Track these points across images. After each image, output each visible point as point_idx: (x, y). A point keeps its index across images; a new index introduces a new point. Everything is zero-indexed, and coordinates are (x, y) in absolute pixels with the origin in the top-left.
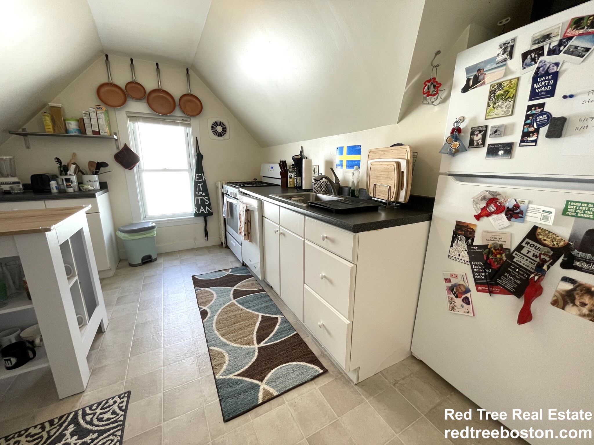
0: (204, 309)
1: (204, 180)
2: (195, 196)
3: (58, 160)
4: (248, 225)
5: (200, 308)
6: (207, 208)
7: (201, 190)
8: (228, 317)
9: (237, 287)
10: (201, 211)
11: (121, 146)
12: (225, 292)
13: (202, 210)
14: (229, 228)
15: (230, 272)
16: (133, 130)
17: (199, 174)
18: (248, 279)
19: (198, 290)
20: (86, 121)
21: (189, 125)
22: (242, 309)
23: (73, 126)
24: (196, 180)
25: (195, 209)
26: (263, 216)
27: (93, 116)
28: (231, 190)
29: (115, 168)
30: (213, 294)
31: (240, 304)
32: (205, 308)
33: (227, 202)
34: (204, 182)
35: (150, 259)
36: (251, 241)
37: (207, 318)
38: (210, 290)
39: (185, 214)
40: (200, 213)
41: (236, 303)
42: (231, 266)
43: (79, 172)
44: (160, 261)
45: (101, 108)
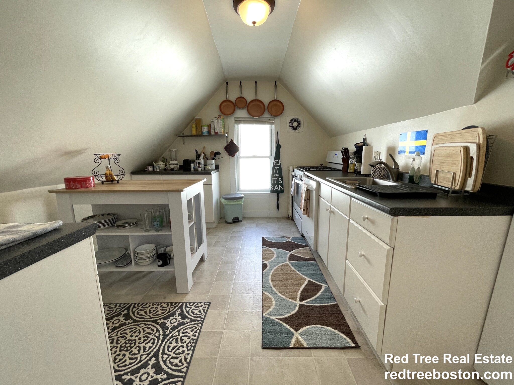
0: (265, 263)
1: (280, 165)
2: (273, 177)
3: (196, 151)
4: (307, 202)
5: (263, 262)
6: (280, 186)
7: (277, 172)
8: (281, 273)
9: (293, 252)
10: (275, 188)
11: (229, 141)
12: (283, 254)
13: (276, 188)
14: (295, 204)
15: (290, 240)
16: (237, 130)
17: (277, 160)
18: (304, 248)
19: (264, 248)
20: (212, 126)
21: (273, 123)
22: (293, 271)
23: (205, 129)
24: (274, 165)
25: (271, 186)
26: (319, 196)
27: (216, 122)
28: (299, 173)
29: (224, 155)
30: (274, 253)
31: (293, 266)
32: (267, 262)
33: (295, 182)
34: (280, 166)
35: (238, 220)
36: (308, 216)
37: (266, 270)
38: (272, 250)
39: (264, 190)
40: (274, 190)
41: (290, 265)
42: (292, 235)
43: (206, 158)
44: (244, 222)
45: (221, 117)
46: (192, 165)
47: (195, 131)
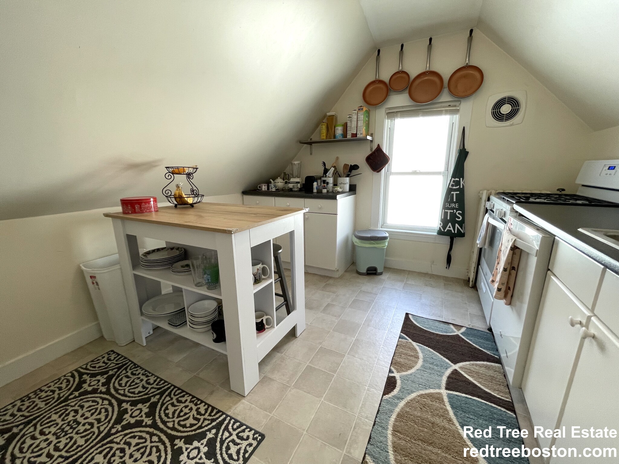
0: (394, 377)
1: (461, 187)
2: (445, 208)
3: (324, 164)
4: (510, 274)
5: (390, 371)
6: (457, 225)
7: (455, 200)
8: (419, 417)
9: (461, 368)
10: (447, 228)
11: (375, 147)
12: (437, 366)
13: (450, 227)
14: (483, 262)
15: (462, 334)
16: (390, 128)
17: (456, 179)
19: (403, 338)
20: (349, 124)
21: (456, 111)
22: (450, 420)
23: (339, 131)
24: (450, 187)
25: (440, 224)
26: (549, 270)
27: (355, 117)
28: (499, 205)
29: (365, 169)
30: (418, 358)
31: (452, 407)
32: (396, 375)
33: (488, 224)
34: (462, 191)
35: (375, 272)
36: (510, 303)
37: (390, 395)
38: (417, 348)
39: (426, 229)
40: (445, 231)
41: (446, 399)
42: (467, 323)
43: (337, 175)
44: (384, 277)
45: (362, 109)
46: (315, 184)
47: (325, 134)
